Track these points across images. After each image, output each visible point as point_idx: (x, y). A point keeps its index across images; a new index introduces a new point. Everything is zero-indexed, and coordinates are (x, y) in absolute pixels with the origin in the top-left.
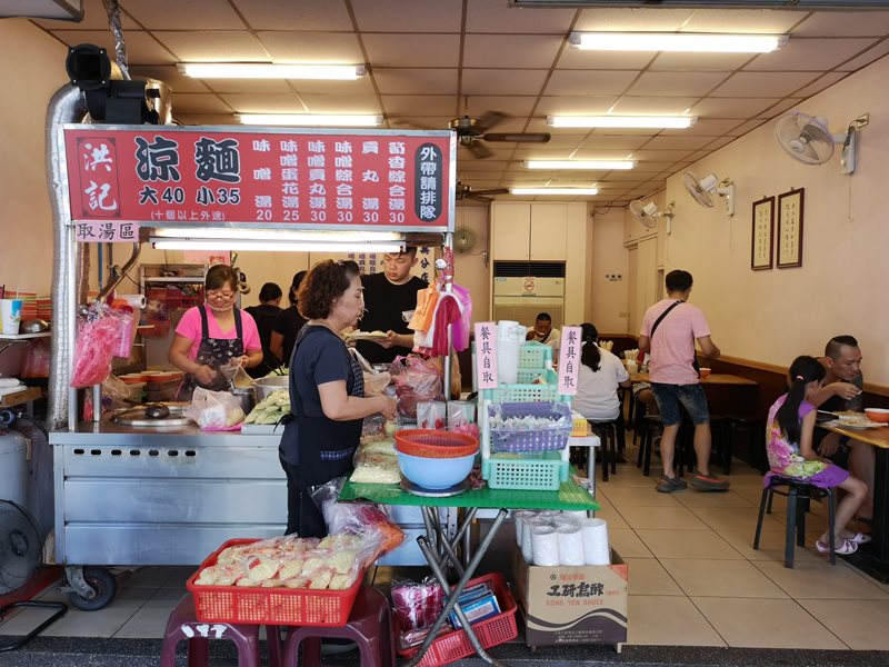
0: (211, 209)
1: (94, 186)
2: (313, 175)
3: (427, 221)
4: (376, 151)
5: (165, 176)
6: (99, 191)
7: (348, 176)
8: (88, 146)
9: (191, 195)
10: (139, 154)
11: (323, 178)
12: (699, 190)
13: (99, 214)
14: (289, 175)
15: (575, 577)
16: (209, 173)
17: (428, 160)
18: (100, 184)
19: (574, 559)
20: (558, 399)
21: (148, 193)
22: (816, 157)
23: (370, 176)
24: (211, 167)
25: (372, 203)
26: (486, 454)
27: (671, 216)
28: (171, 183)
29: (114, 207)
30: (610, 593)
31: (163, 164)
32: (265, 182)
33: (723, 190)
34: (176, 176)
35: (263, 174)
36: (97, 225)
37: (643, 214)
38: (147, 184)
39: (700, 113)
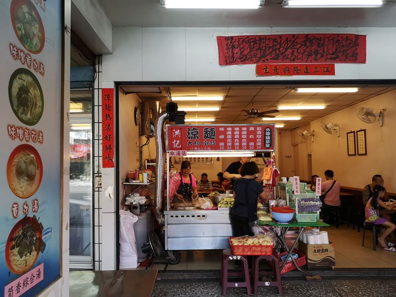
0: (207, 147)
1: (175, 141)
2: (236, 137)
3: (267, 148)
4: (253, 129)
5: (195, 138)
6: (176, 142)
7: (245, 137)
8: (174, 130)
9: (202, 143)
10: (188, 132)
11: (238, 137)
12: (327, 128)
13: (176, 149)
14: (229, 136)
15: (320, 247)
16: (207, 137)
17: (268, 132)
18: (177, 140)
19: (319, 242)
20: (315, 197)
21: (190, 142)
22: (370, 121)
23: (251, 136)
24: (208, 135)
25: (252, 144)
26: (297, 213)
27: (313, 135)
28: (196, 140)
29: (180, 147)
30: (330, 252)
31: (194, 135)
32: (222, 139)
33: (335, 128)
34: (198, 138)
35: (222, 137)
36: (175, 152)
37: (303, 135)
38: (190, 140)
39: (328, 104)
